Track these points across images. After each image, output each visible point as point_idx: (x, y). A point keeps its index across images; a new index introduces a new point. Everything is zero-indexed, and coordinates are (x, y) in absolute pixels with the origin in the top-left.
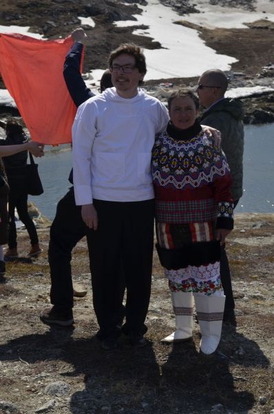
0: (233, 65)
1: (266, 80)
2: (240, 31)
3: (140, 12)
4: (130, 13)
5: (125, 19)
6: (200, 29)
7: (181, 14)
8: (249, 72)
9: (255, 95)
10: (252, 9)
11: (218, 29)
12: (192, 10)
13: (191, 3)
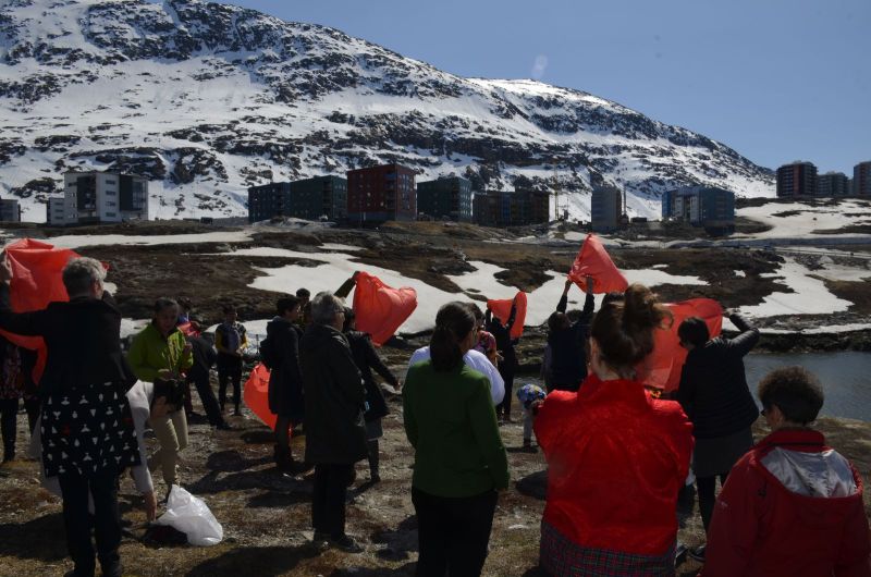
0: (850, 307)
2: (858, 283)
3: (779, 267)
4: (772, 268)
5: (768, 272)
6: (825, 280)
7: (812, 270)
8: (862, 313)
9: (866, 330)
10: (867, 268)
11: (839, 282)
12: (820, 267)
13: (819, 262)
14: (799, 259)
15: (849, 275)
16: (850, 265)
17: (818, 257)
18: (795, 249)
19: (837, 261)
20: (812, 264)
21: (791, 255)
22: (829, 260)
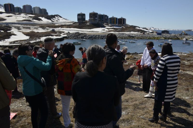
0: (29, 38)
1: (35, 40)
2: (29, 32)
3: (11, 29)
4: (10, 30)
6: (22, 32)
7: (19, 30)
8: (32, 39)
9: (34, 42)
10: (30, 29)
11: (25, 32)
13: (20, 28)
14: (15, 27)
15: (27, 31)
16: (27, 28)
17: (20, 27)
18: (14, 25)
19: (24, 28)
20: (19, 28)
21: (13, 26)
22: (22, 27)
